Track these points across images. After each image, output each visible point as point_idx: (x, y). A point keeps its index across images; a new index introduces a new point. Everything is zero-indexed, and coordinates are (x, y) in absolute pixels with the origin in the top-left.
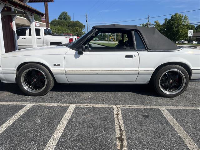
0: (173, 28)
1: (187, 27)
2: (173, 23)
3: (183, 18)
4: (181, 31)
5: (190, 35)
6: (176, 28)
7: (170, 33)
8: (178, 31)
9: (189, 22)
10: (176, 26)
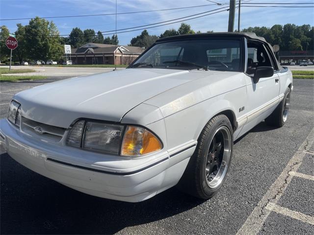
0: (37, 41)
1: (57, 40)
2: (35, 32)
3: (49, 26)
4: (50, 45)
5: (68, 53)
6: (41, 41)
7: (35, 48)
8: (45, 45)
9: (59, 32)
10: (41, 37)
